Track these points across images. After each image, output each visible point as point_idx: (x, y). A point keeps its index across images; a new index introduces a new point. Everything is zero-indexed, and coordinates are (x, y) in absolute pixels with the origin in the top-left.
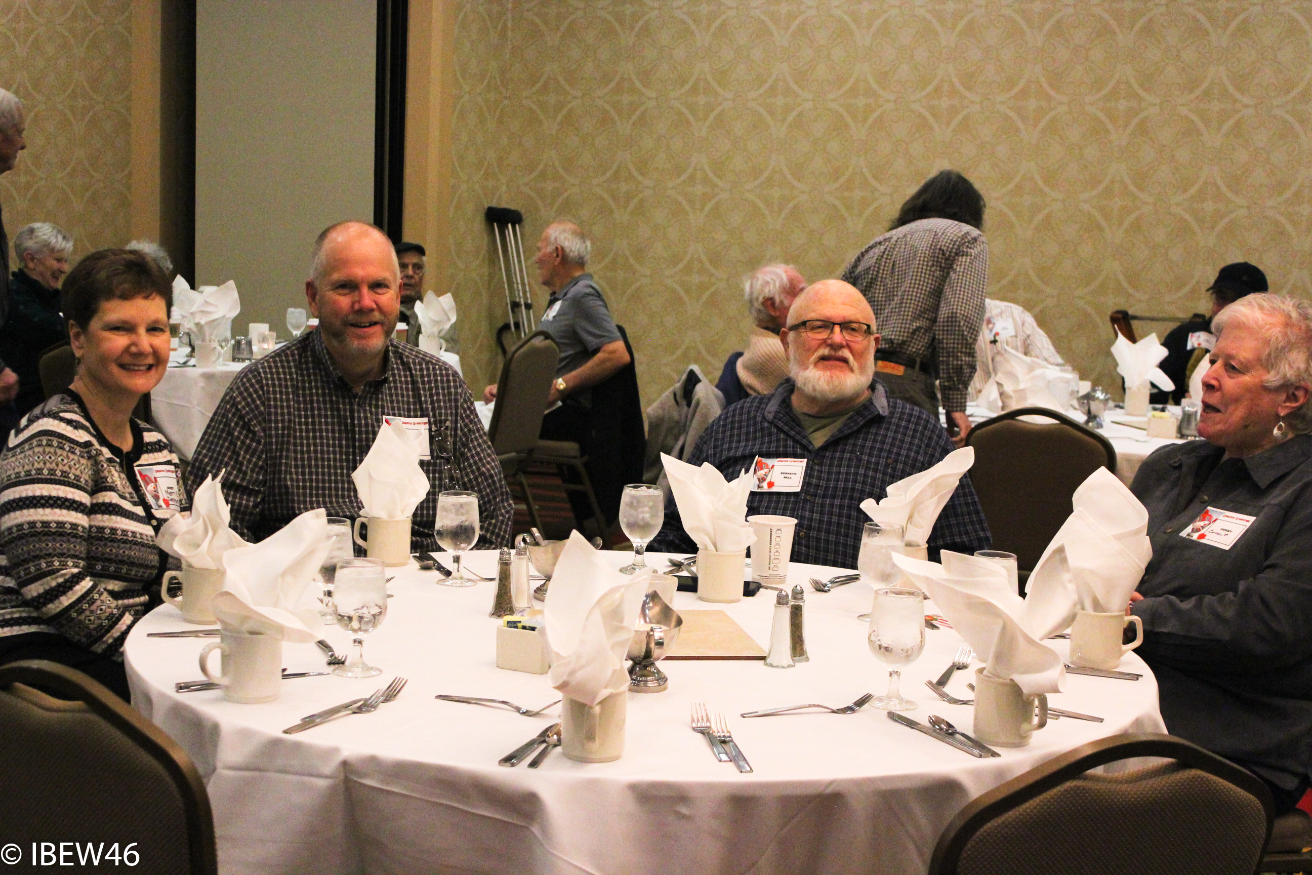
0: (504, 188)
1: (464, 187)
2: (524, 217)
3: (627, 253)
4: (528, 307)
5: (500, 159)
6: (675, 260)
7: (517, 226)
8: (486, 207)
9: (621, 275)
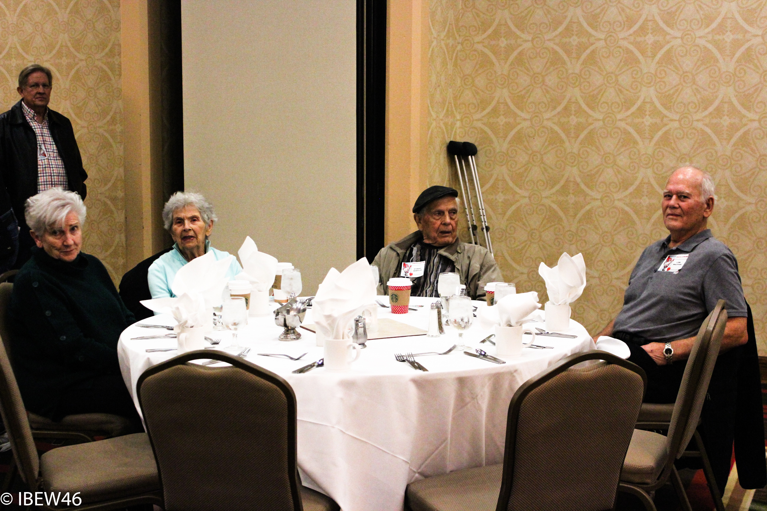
0: (458, 124)
1: (434, 124)
2: (478, 149)
3: (578, 180)
4: (487, 229)
5: (455, 98)
6: (625, 184)
7: (473, 157)
8: (448, 141)
9: (572, 199)
